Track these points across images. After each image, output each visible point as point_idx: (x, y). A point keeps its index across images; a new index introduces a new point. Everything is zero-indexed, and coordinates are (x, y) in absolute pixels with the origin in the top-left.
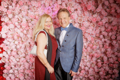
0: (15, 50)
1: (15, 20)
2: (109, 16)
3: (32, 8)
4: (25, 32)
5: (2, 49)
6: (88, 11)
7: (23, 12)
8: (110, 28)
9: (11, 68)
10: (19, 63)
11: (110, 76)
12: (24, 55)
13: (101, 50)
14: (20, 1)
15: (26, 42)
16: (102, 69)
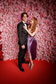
0: (7, 38)
1: (6, 22)
2: (54, 20)
3: (15, 16)
4: (12, 28)
5: (1, 37)
6: (44, 17)
7: (10, 18)
8: (54, 26)
9: (5, 47)
10: (9, 45)
11: (54, 50)
12: (11, 40)
13: (50, 37)
14: (9, 12)
15: (12, 34)
16: (51, 47)
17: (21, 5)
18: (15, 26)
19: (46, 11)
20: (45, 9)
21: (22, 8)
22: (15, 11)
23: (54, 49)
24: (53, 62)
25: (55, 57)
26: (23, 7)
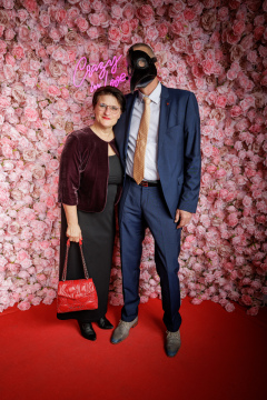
0: (5, 185)
1: (3, 101)
2: (258, 90)
3: (51, 67)
4: (32, 134)
6: (206, 77)
8: (259, 122)
10: (14, 223)
11: (258, 246)
12: (28, 200)
13: (236, 181)
14: (15, 46)
15: (33, 163)
16: (240, 231)
17: (85, 10)
18: (53, 122)
19: (217, 45)
20: (214, 37)
21: (90, 25)
22: (50, 40)
23: (257, 241)
24: (254, 311)
25: (264, 285)
26: (97, 19)
